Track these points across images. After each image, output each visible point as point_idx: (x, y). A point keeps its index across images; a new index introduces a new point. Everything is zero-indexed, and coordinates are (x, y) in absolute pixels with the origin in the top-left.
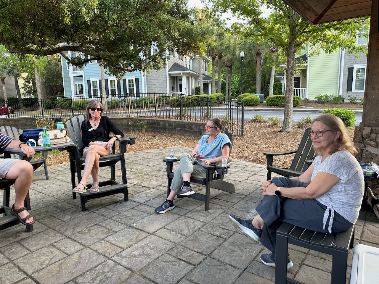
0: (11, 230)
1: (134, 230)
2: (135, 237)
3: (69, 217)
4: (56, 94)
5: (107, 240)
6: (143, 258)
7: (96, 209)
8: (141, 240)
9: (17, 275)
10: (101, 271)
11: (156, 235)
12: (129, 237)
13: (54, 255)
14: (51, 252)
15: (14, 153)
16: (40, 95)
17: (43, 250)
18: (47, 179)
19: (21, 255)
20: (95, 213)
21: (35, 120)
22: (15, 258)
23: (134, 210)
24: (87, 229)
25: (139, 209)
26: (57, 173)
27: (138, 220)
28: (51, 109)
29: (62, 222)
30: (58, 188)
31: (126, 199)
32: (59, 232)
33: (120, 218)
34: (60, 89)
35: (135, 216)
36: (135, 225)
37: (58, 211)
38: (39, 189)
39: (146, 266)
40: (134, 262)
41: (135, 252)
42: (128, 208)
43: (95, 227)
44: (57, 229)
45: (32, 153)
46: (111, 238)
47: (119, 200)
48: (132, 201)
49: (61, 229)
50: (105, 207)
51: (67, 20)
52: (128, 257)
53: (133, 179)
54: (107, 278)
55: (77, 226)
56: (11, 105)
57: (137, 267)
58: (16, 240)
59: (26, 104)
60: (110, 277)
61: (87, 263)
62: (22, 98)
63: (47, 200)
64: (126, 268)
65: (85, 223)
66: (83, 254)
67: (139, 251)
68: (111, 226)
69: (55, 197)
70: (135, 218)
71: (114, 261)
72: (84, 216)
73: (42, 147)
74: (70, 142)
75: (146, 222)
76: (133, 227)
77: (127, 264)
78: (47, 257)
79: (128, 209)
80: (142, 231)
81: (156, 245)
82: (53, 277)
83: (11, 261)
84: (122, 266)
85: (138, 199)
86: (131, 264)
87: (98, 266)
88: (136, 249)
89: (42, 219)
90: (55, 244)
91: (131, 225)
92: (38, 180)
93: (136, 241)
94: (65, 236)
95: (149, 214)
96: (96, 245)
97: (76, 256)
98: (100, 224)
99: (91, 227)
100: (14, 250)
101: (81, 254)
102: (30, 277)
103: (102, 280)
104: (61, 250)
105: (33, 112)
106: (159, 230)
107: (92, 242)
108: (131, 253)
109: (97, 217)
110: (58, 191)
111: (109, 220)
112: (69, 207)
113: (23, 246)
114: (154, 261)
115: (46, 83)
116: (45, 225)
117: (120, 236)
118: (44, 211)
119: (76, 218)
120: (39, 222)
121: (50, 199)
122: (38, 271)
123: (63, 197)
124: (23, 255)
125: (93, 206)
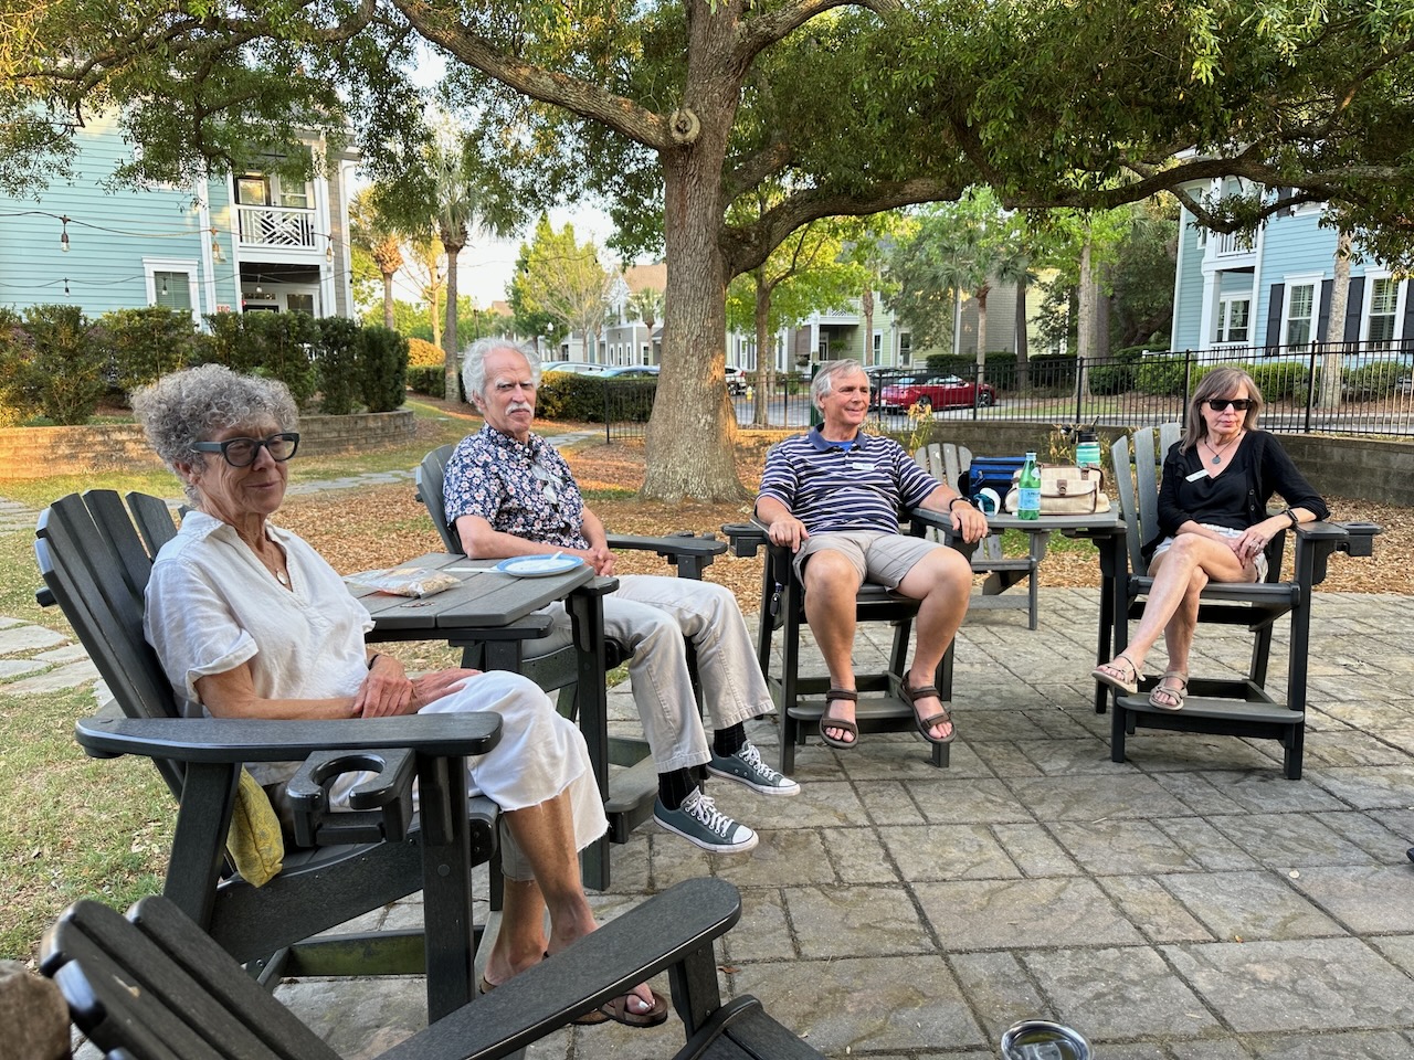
0: (894, 745)
1: (1286, 892)
2: (1278, 916)
3: (1064, 764)
4: (1145, 339)
5: (1167, 882)
6: (1284, 999)
7: (1164, 768)
8: (1301, 938)
9: (878, 868)
10: (1110, 968)
11: (1376, 948)
12: (1253, 906)
13: (985, 857)
14: (980, 846)
15: (936, 524)
16: (1084, 347)
17: (959, 832)
18: (1032, 627)
19: (901, 820)
20: (1156, 780)
21: (1049, 428)
22: (885, 821)
23: (1314, 822)
24: (1110, 823)
25: (1334, 826)
26: (1070, 614)
27: (1315, 862)
28: (1116, 393)
29: (1037, 772)
30: (1058, 662)
31: (1293, 769)
32: (1018, 797)
33: (1244, 829)
34: (1158, 321)
35: (1311, 844)
36: (1294, 874)
37: (1034, 735)
38: (1000, 651)
39: (1286, 1034)
40: (1241, 996)
41: (1257, 967)
42: (1288, 803)
43: (1140, 825)
44: (1016, 786)
45: (979, 532)
46: (1183, 884)
47: (1259, 765)
48: (1315, 784)
49: (1027, 792)
50: (1197, 772)
51: (1203, 70)
52: (1224, 969)
53: (1353, 706)
54: (1124, 1000)
55: (1078, 802)
56: (993, 376)
57: (1246, 1018)
58: (899, 775)
59: (1037, 375)
60: (1134, 1002)
61: (1073, 925)
62: (1030, 355)
63: (1011, 692)
64: (1202, 1000)
65: (1107, 800)
66: (1070, 894)
67: (1277, 972)
68: (1199, 846)
69: (1040, 688)
70: (1305, 850)
71: (1167, 960)
72: (1113, 779)
73: (1014, 519)
74: (1106, 511)
75: (1347, 884)
76: (1285, 880)
77: (1211, 992)
78: (964, 855)
79: (1285, 808)
80: (1318, 906)
81: (1359, 983)
82: (963, 914)
83: (874, 825)
84: (1189, 986)
85: (1347, 787)
86: (1225, 998)
87: (1105, 949)
88: (1267, 961)
89: (982, 742)
90: (997, 828)
91: (1281, 870)
92: (1003, 623)
93: (1280, 934)
94: (1033, 815)
95: (1376, 858)
96: (1123, 885)
97: (1045, 889)
98: (1161, 822)
99: (1125, 819)
100: (886, 799)
101: (1062, 889)
102: (907, 887)
103: (1103, 995)
104: (1007, 852)
105: (1055, 401)
106: (1399, 934)
107: (1112, 869)
108: (1241, 964)
109: (1156, 796)
110: (1054, 672)
111: (1199, 820)
112: (1071, 734)
113: (912, 799)
114: (1329, 1031)
115: (1115, 301)
116: (987, 762)
117: (1221, 891)
118: (994, 721)
119: (1085, 774)
120: (971, 747)
121: (1021, 690)
122: (930, 882)
123: (1063, 696)
124: (905, 821)
125: (1154, 756)
